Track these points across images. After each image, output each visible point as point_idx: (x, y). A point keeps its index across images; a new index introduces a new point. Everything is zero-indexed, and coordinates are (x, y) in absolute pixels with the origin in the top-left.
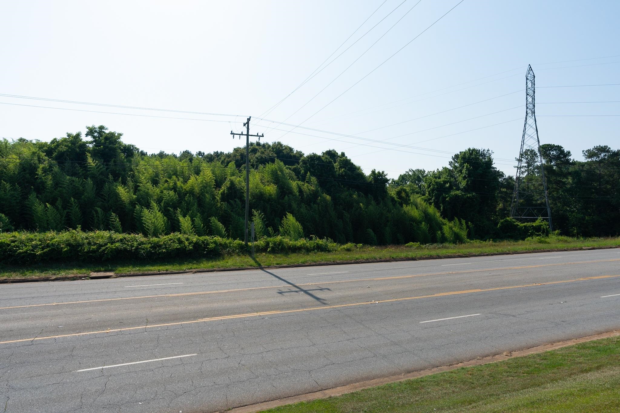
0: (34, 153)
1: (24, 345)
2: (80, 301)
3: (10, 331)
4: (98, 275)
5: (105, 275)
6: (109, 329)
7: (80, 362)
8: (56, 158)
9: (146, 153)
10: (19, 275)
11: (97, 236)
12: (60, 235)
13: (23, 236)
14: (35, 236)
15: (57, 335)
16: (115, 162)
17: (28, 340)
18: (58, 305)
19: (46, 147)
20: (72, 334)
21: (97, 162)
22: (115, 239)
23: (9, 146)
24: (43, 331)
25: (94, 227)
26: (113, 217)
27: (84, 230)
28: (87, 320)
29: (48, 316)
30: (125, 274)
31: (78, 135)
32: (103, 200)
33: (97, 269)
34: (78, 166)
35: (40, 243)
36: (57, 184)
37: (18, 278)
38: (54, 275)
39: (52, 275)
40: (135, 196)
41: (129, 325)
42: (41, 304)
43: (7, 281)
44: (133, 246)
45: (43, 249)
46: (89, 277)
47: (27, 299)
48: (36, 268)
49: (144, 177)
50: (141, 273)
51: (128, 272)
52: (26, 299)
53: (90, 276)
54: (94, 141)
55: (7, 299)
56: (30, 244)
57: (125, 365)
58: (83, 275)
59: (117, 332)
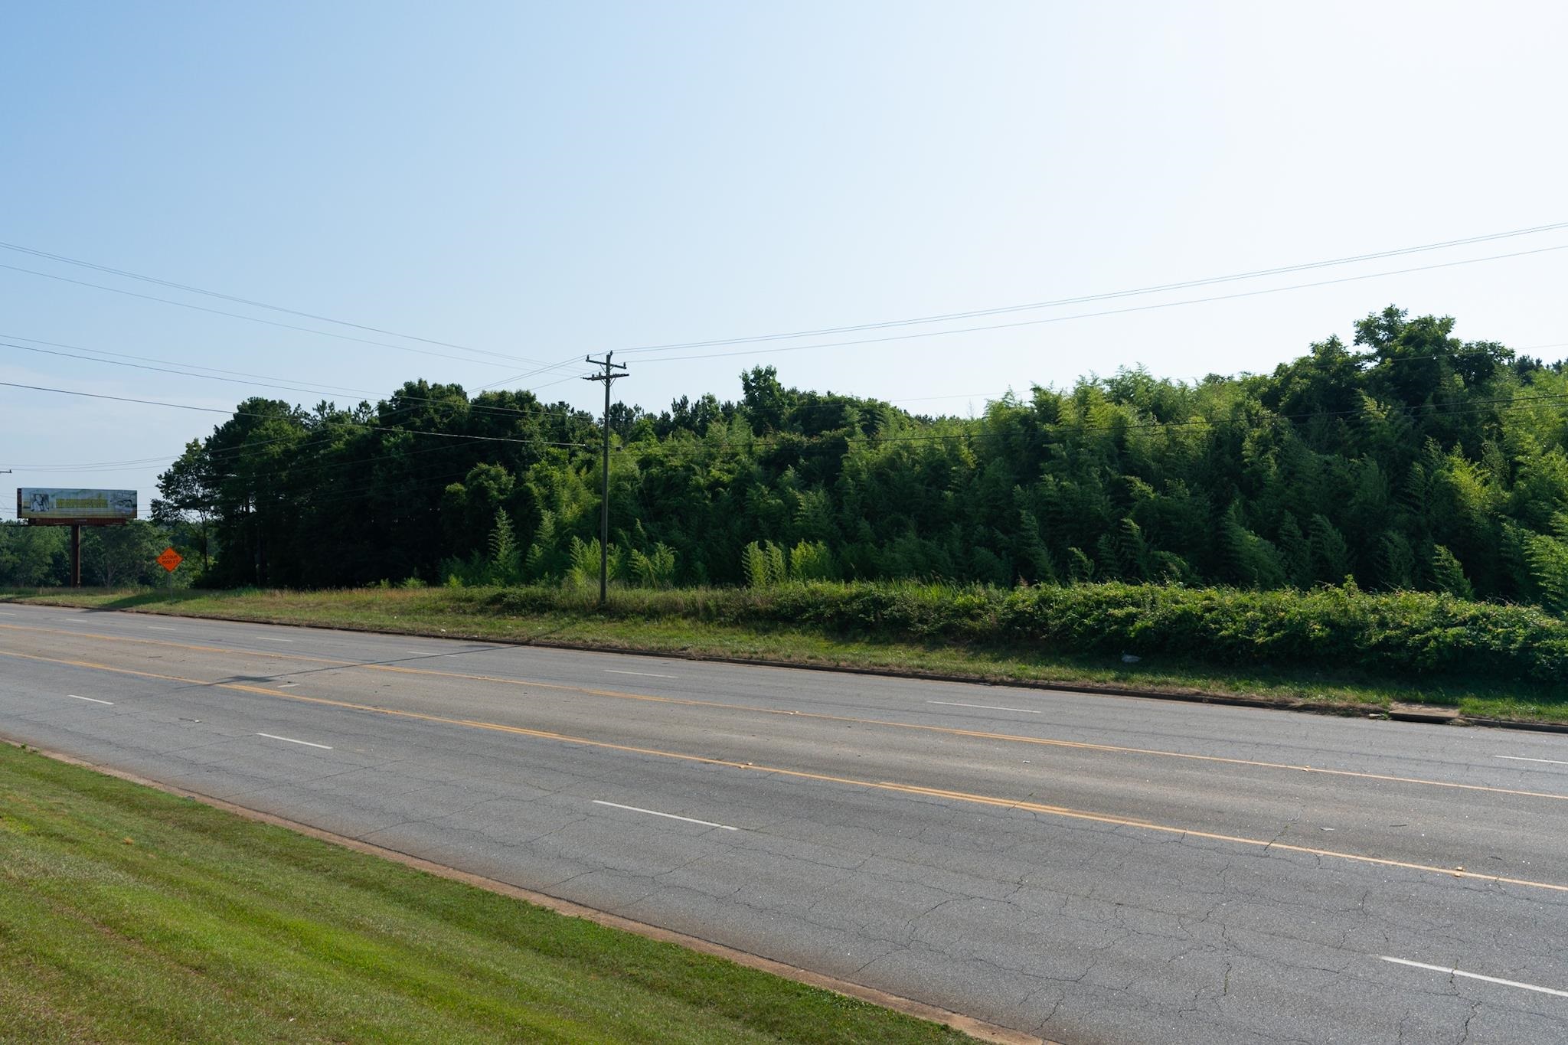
0: (1238, 406)
1: (1250, 852)
2: (1370, 773)
3: (1219, 812)
4: (1412, 711)
5: (1434, 715)
6: (1460, 868)
7: (1388, 937)
8: (1288, 411)
9: (1539, 361)
10: (1223, 686)
11: (1403, 606)
12: (1309, 599)
13: (1227, 597)
14: (1252, 599)
15: (1322, 849)
16: (1437, 400)
17: (1258, 844)
18: (1316, 772)
19: (1265, 386)
20: (1358, 855)
21: (1389, 407)
22: (1455, 615)
23: (1189, 397)
24: (1287, 830)
25: (1391, 581)
26: (1440, 555)
27: (1365, 586)
28: (1395, 828)
29: (1296, 796)
30: (1492, 720)
31: (1334, 343)
32: (1412, 509)
33: (1405, 695)
34: (1343, 424)
35: (1263, 616)
36: (1290, 474)
37: (1222, 693)
38: (1301, 697)
39: (1294, 695)
40: (1508, 495)
41: (1522, 872)
42: (1276, 763)
43: (1202, 699)
44: (1514, 641)
45: (1270, 630)
46: (1387, 713)
47: (1246, 745)
48: (1257, 675)
49: (1532, 436)
50: (1546, 722)
51: (1502, 713)
52: (1243, 744)
53: (1390, 712)
54: (1378, 354)
55: (1203, 739)
56: (1243, 618)
57: (1525, 989)
58: (1371, 707)
59: (1486, 883)
